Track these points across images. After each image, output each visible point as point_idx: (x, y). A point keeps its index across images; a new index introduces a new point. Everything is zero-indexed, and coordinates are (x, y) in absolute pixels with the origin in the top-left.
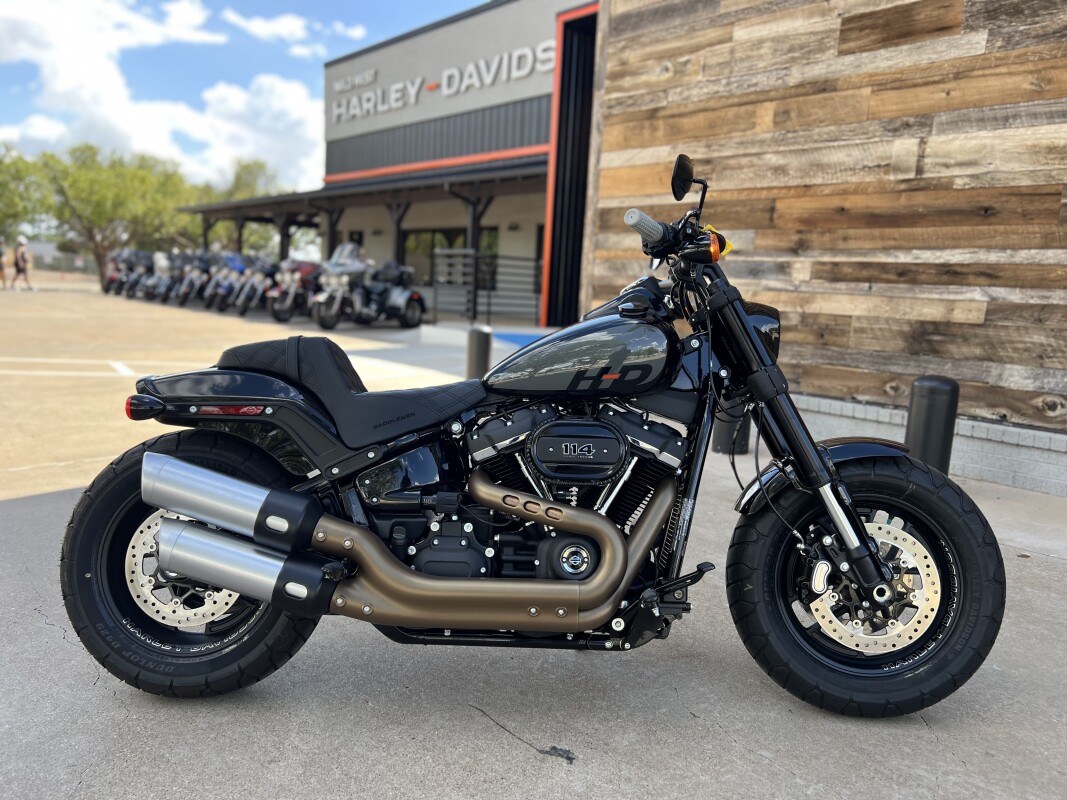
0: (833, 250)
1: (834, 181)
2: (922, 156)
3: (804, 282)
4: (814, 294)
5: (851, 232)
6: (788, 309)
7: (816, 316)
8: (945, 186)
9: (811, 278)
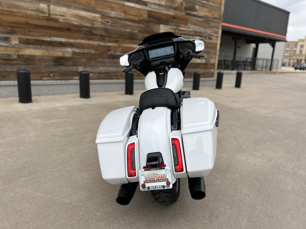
0: (25, 34)
1: (22, 12)
2: (49, 10)
3: (16, 44)
4: (21, 48)
5: (31, 29)
6: (12, 53)
7: (23, 55)
8: (57, 21)
9: (19, 43)
